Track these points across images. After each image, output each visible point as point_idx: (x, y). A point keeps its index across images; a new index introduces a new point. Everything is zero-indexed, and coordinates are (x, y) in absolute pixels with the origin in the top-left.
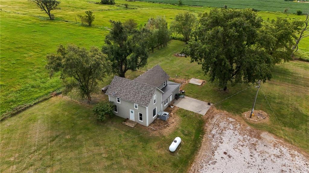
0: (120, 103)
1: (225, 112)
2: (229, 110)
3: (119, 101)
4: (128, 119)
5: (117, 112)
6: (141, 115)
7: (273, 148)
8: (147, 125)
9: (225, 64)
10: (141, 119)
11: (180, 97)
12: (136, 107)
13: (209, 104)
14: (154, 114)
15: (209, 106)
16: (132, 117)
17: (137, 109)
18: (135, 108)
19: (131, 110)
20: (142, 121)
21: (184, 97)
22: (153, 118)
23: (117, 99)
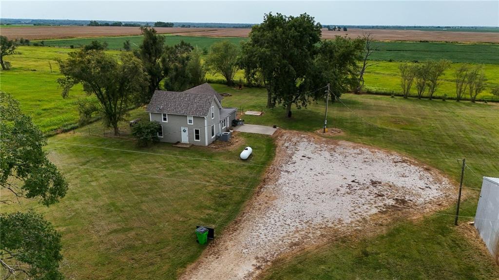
0: (167, 121)
1: (295, 131)
2: (299, 129)
3: (165, 119)
4: (178, 143)
5: (162, 137)
6: (197, 132)
7: (352, 150)
8: (207, 144)
9: (289, 69)
10: (197, 138)
11: (238, 123)
12: (190, 121)
13: (275, 127)
14: (213, 135)
15: (275, 129)
16: (185, 138)
17: (192, 124)
18: (188, 124)
19: (182, 129)
20: (199, 141)
21: (242, 125)
22: (212, 137)
23: (163, 117)
